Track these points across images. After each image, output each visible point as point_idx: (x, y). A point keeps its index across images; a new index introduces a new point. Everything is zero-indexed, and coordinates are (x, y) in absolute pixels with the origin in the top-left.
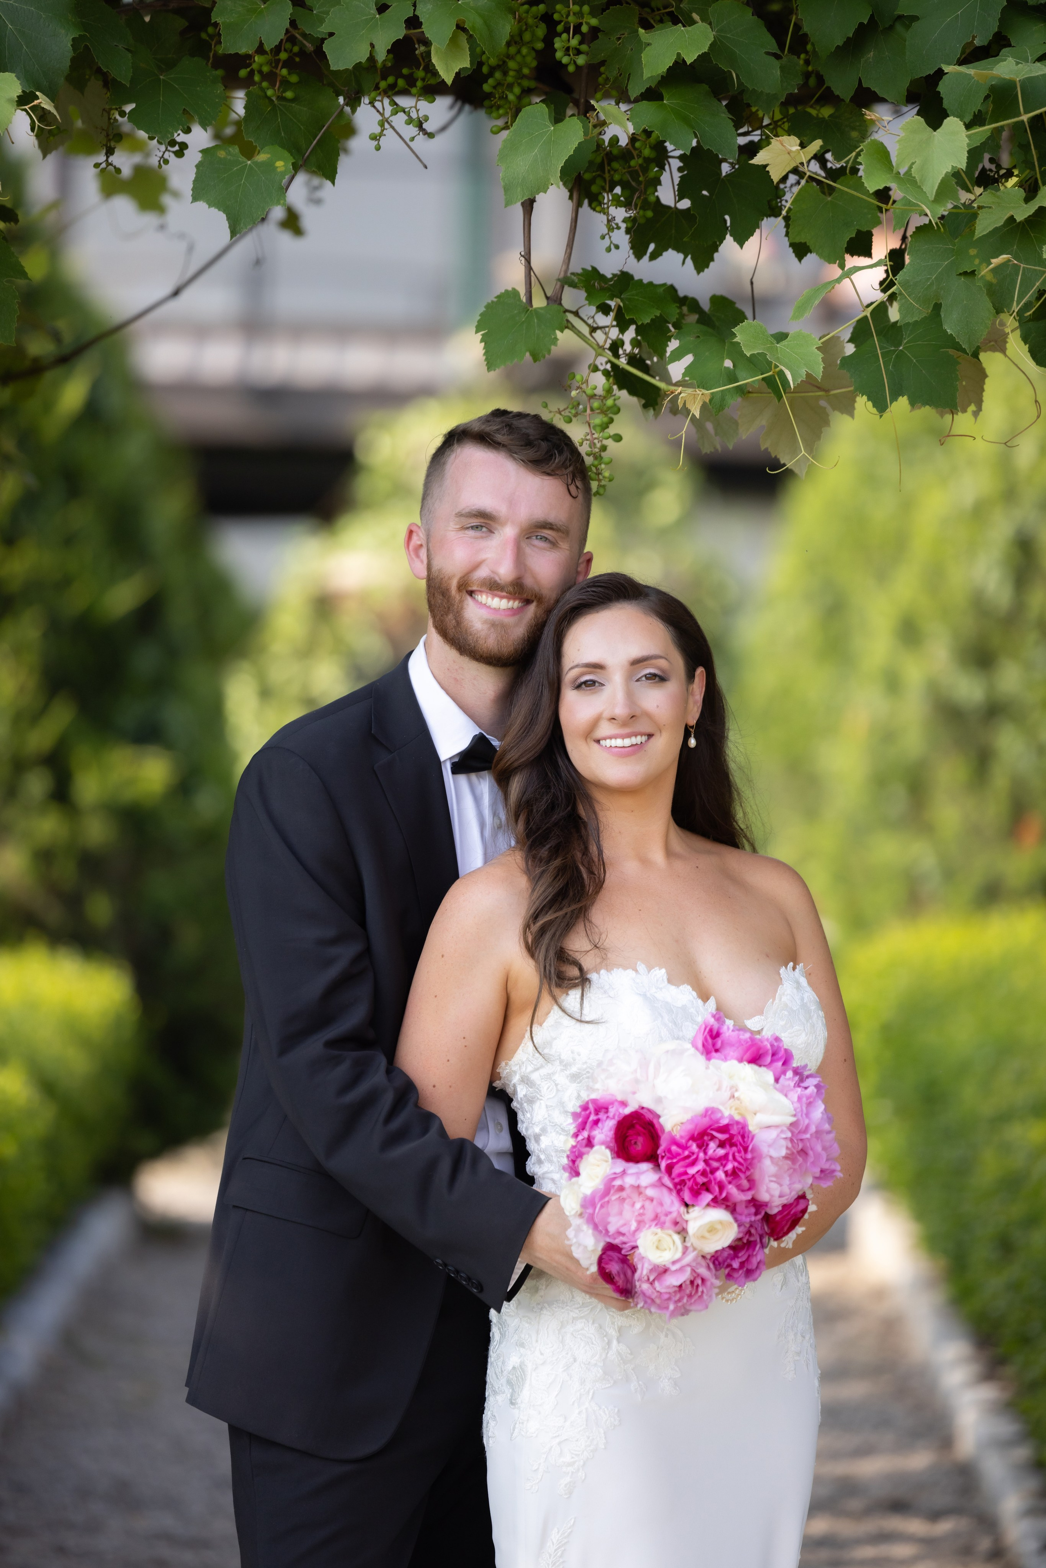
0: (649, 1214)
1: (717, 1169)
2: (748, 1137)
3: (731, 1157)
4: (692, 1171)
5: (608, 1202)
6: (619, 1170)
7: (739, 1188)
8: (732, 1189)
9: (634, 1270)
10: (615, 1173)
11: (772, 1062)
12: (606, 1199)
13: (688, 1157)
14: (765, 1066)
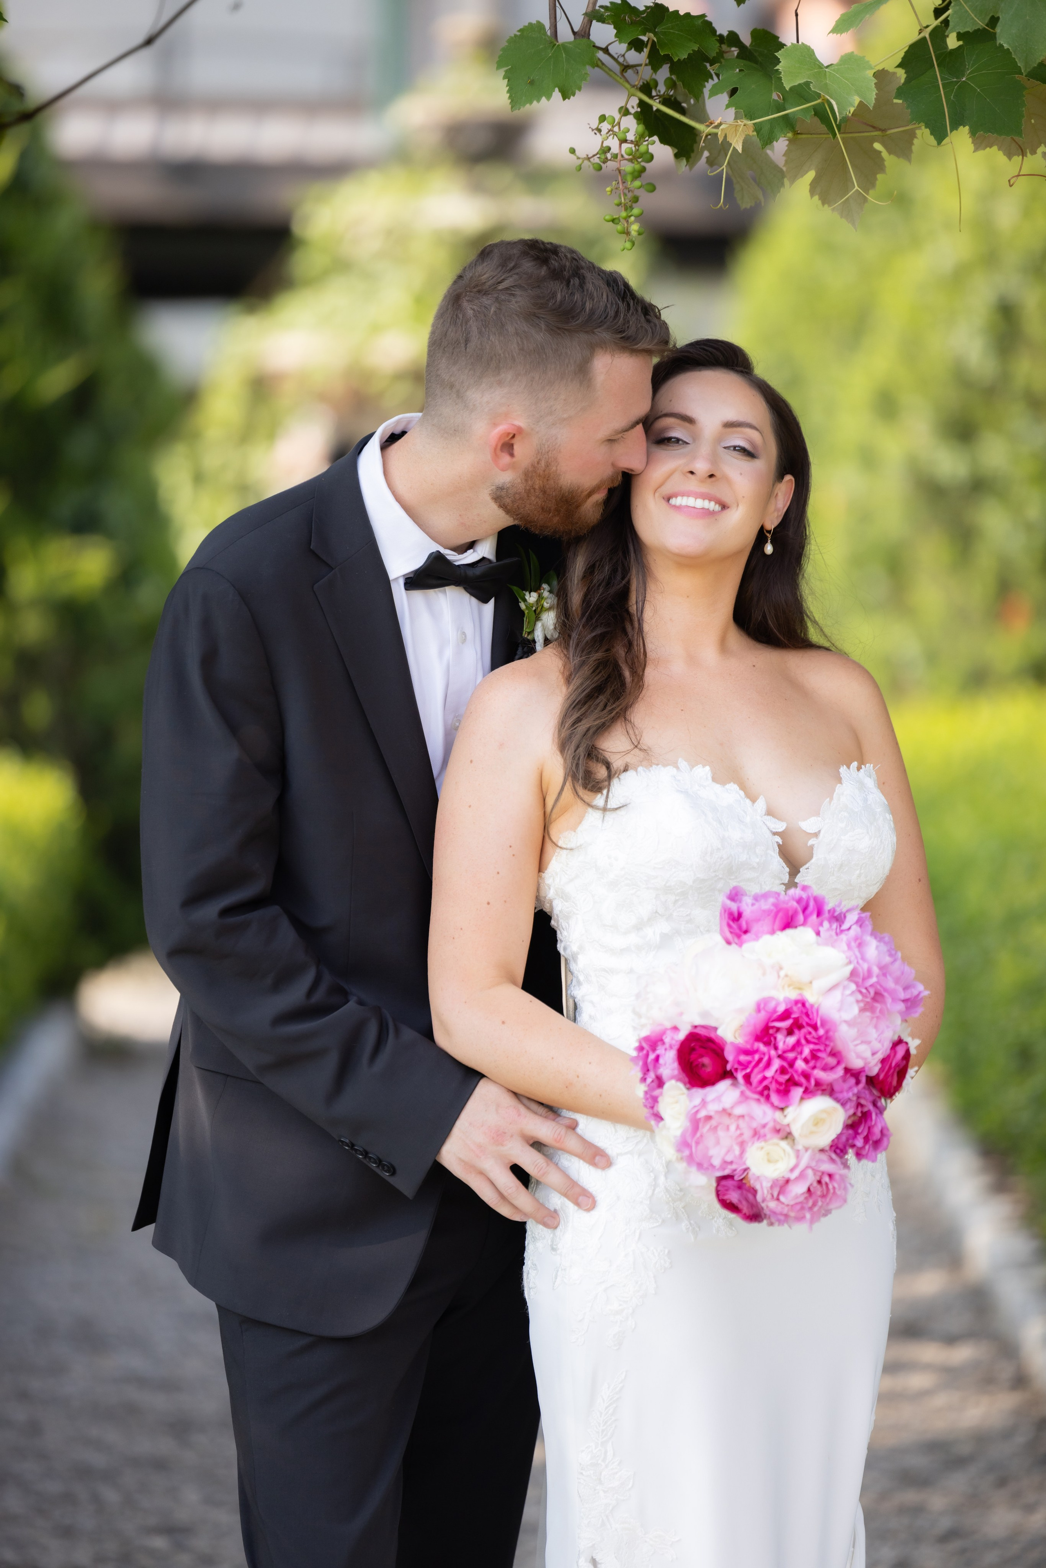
0: (747, 1134)
1: (796, 1059)
2: (812, 1013)
3: (803, 1041)
4: (770, 1073)
5: (701, 1136)
6: (697, 1101)
7: (826, 1068)
8: (819, 1074)
9: (754, 1192)
10: (695, 1107)
11: (806, 919)
12: (698, 1135)
13: (760, 1060)
14: (800, 925)
